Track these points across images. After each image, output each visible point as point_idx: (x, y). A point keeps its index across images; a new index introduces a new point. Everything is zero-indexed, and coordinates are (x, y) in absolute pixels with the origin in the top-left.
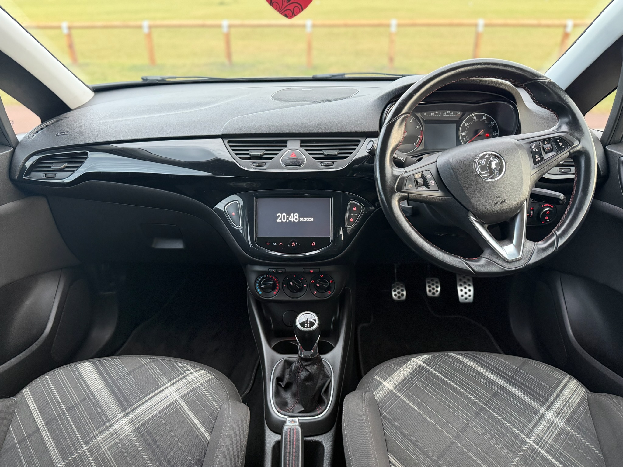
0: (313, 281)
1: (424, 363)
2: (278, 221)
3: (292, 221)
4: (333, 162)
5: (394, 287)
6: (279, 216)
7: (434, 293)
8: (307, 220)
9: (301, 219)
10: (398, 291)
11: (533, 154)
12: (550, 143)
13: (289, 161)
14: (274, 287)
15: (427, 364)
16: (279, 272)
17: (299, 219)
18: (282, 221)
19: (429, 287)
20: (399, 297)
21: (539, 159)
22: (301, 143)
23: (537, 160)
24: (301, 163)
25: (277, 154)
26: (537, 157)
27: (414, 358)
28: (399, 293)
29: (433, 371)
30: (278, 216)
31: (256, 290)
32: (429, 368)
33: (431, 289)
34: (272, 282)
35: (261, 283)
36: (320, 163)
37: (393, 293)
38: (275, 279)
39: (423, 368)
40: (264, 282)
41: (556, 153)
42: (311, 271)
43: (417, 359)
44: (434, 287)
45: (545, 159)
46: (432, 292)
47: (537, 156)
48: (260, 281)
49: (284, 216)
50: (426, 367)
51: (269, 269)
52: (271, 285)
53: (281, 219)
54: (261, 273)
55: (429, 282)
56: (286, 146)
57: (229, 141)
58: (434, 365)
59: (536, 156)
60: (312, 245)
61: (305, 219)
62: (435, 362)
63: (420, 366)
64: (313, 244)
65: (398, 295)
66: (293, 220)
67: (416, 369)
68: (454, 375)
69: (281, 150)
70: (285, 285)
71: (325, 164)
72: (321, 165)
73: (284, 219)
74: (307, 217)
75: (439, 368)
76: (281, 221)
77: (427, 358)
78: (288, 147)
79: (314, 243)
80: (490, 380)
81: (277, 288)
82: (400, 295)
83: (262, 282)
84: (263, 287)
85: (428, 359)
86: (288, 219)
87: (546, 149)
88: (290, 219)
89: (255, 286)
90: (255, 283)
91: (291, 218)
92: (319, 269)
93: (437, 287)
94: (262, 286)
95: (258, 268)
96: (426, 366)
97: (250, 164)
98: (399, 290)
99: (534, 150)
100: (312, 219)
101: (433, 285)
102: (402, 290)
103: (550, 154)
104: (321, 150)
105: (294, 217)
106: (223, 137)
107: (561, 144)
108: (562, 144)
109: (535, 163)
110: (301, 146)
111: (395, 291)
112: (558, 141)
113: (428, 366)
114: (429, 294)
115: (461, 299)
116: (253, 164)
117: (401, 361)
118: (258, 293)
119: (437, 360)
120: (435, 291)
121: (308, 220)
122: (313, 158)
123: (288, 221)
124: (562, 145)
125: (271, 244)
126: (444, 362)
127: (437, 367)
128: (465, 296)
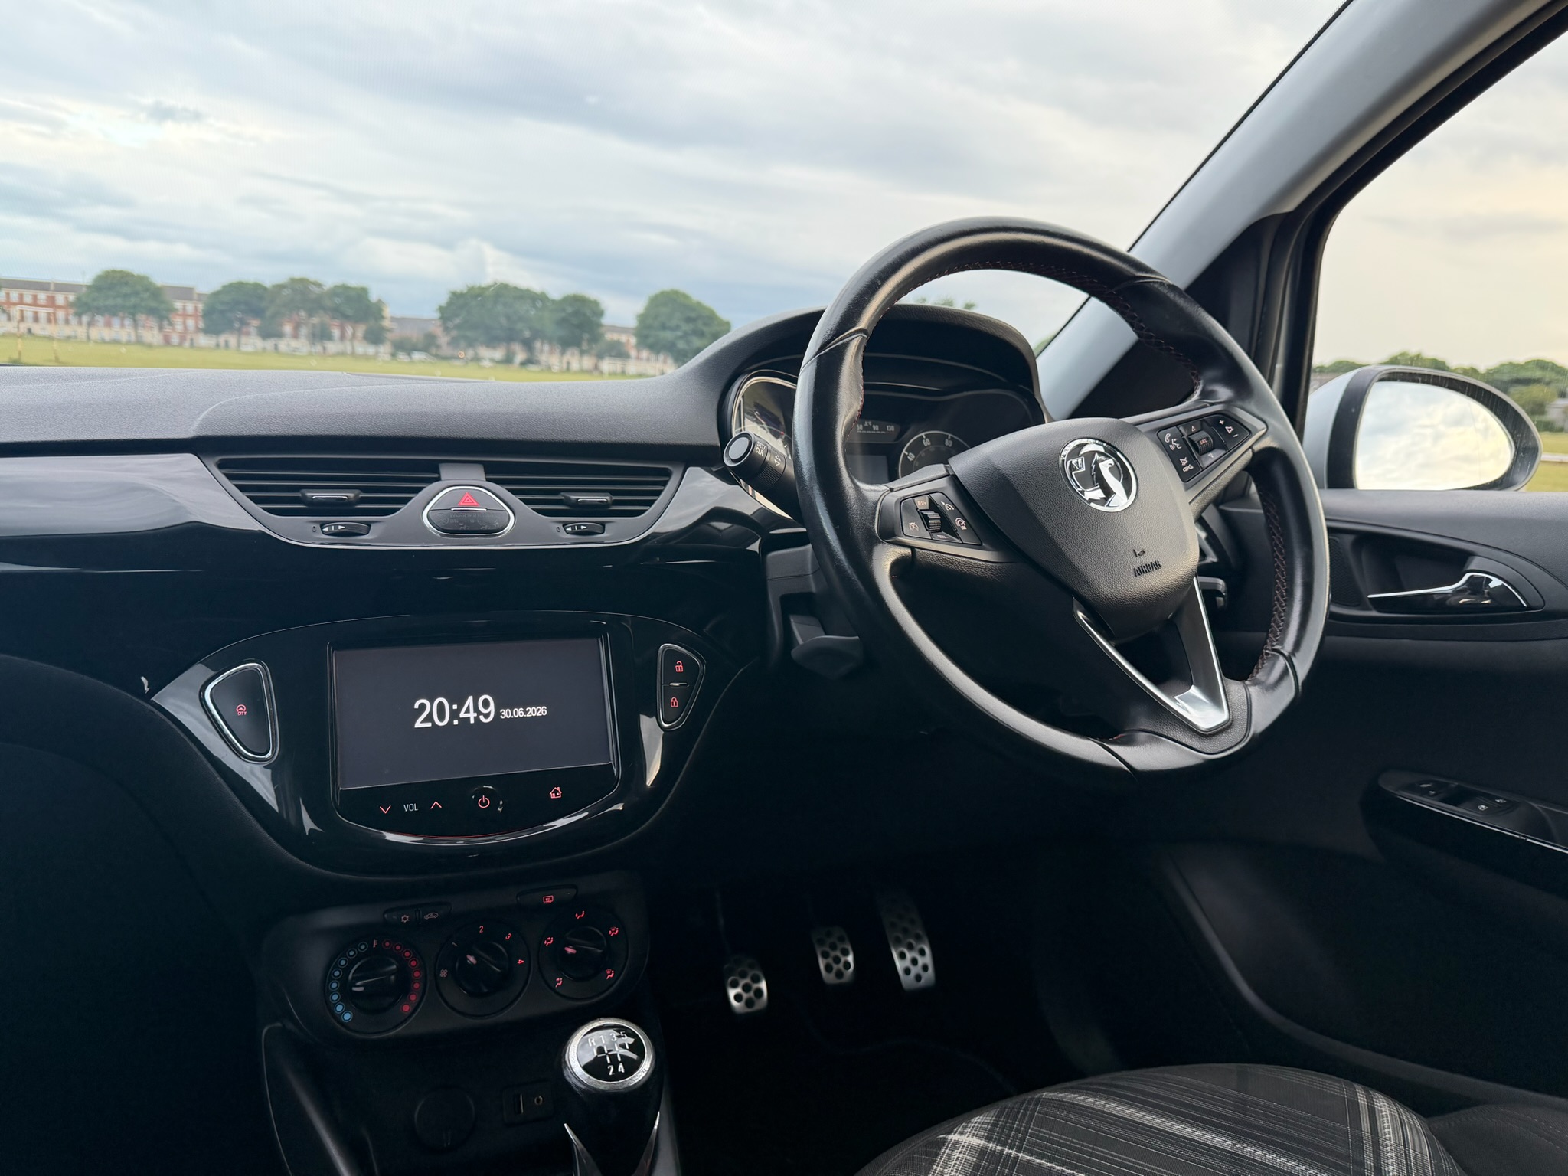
0: (549, 941)
1: (989, 1139)
2: (418, 724)
3: (472, 721)
4: (603, 524)
5: (731, 972)
6: (423, 707)
7: (839, 974)
8: (526, 713)
9: (505, 714)
10: (743, 982)
11: (1174, 457)
12: (1201, 430)
13: (456, 518)
14: (402, 988)
15: (998, 1142)
16: (426, 918)
17: (498, 714)
18: (434, 724)
19: (825, 955)
20: (749, 1003)
21: (1191, 467)
22: (486, 472)
23: (1187, 470)
24: (497, 524)
25: (406, 501)
26: (1184, 464)
27: (949, 1133)
28: (746, 988)
29: (1029, 1158)
30: (416, 706)
31: (331, 1008)
32: (1010, 1151)
33: (830, 960)
34: (395, 967)
35: (350, 976)
36: (561, 526)
37: (732, 993)
38: (407, 954)
39: (997, 1157)
40: (362, 973)
41: (1223, 452)
42: (548, 900)
43: (961, 1133)
44: (838, 953)
45: (1205, 465)
46: (834, 970)
47: (1184, 461)
48: (346, 970)
49: (441, 706)
50: (1002, 1151)
51: (386, 912)
52: (393, 977)
53: (429, 718)
54: (348, 937)
55: (821, 942)
56: (438, 479)
57: (220, 460)
58: (1022, 1140)
59: (1181, 460)
60: (553, 796)
61: (519, 713)
62: (1018, 1131)
63: (982, 1152)
64: (556, 792)
65: (745, 996)
66: (477, 719)
67: (976, 1167)
68: (1092, 1154)
69: (420, 489)
70: (444, 973)
71: (579, 527)
72: (566, 531)
73: (441, 717)
74: (524, 705)
75: (1040, 1145)
76: (429, 725)
77: (988, 1124)
78: (443, 478)
79: (558, 789)
80: (1194, 1145)
81: (416, 986)
82: (751, 994)
83: (354, 973)
84: (361, 989)
85: (994, 1125)
86: (455, 714)
87: (1199, 442)
88: (462, 715)
89: (326, 992)
90: (327, 979)
91: (468, 711)
92: (575, 887)
93: (845, 953)
94: (355, 989)
95: (335, 918)
96: (999, 1148)
97: (311, 530)
98: (747, 980)
99: (1172, 448)
100: (542, 711)
101: (834, 947)
102: (756, 980)
103: (1213, 456)
104: (556, 492)
105: (480, 709)
106: (198, 446)
107: (1229, 429)
108: (1232, 430)
109: (1185, 477)
110: (488, 480)
111: (735, 985)
112: (1221, 422)
113: (1004, 1145)
114: (828, 978)
115: (907, 981)
116: (322, 529)
117: (914, 1153)
118: (338, 1017)
119: (1021, 1121)
120: (841, 966)
121: (528, 715)
122: (536, 510)
123: (456, 722)
124: (1233, 433)
125: (397, 809)
126: (1041, 1123)
127: (1035, 1144)
128: (914, 970)
